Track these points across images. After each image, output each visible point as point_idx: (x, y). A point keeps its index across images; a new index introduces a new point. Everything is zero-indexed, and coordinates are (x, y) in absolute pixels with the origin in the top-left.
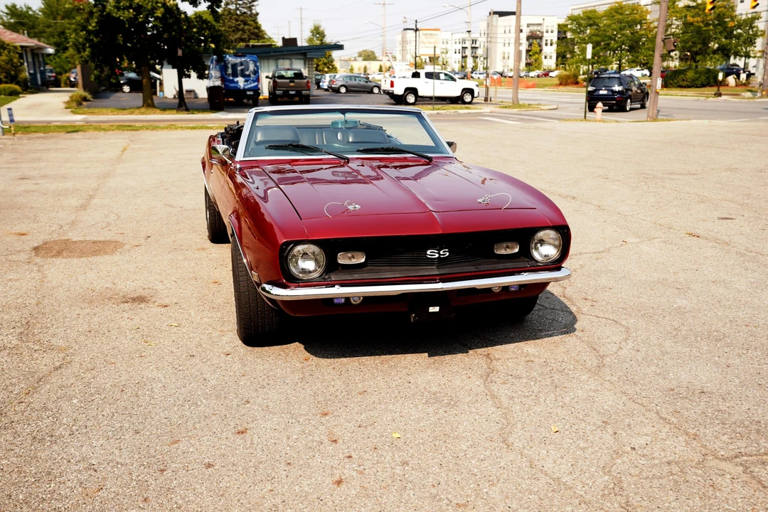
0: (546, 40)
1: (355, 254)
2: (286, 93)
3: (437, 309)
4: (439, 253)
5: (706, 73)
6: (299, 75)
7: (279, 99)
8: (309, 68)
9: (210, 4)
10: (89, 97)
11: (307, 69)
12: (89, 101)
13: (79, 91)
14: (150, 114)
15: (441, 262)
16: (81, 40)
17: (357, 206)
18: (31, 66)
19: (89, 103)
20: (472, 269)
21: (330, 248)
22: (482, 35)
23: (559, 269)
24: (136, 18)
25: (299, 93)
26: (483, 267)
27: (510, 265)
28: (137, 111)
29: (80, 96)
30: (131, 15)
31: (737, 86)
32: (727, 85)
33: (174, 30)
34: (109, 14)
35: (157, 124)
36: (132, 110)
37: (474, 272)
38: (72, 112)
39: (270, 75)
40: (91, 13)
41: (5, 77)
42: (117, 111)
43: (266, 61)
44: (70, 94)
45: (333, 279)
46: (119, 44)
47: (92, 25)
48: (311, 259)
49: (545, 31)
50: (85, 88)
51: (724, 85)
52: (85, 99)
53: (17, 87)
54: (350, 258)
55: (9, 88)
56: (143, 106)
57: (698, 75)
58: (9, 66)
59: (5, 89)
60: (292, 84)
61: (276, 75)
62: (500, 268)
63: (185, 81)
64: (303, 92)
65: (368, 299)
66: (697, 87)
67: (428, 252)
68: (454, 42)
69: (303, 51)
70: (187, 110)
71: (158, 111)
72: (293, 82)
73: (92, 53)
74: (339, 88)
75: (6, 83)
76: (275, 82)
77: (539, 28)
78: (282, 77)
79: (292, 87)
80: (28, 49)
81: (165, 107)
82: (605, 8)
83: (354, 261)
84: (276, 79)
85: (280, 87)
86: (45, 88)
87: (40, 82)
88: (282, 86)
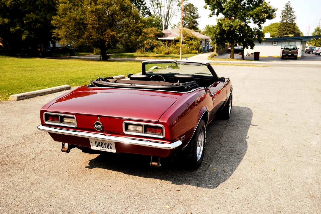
6: (295, 49)
7: (284, 57)
8: (303, 45)
10: (217, 54)
12: (217, 56)
13: (214, 53)
18: (204, 45)
24: (230, 29)
25: (292, 55)
28: (228, 59)
30: (228, 29)
33: (243, 33)
35: (228, 64)
36: (226, 59)
38: (209, 59)
39: (283, 48)
40: (217, 28)
41: (195, 48)
42: (221, 59)
43: (284, 42)
44: (211, 54)
47: (218, 32)
52: (215, 55)
53: (197, 51)
56: (230, 58)
58: (197, 45)
59: (194, 52)
60: (290, 51)
61: (285, 48)
64: (294, 54)
69: (301, 39)
71: (234, 60)
72: (291, 51)
73: (216, 41)
74: (320, 53)
75: (195, 50)
76: (283, 50)
78: (287, 49)
80: (204, 40)
85: (285, 52)
86: (207, 52)
87: (206, 50)
88: (286, 52)
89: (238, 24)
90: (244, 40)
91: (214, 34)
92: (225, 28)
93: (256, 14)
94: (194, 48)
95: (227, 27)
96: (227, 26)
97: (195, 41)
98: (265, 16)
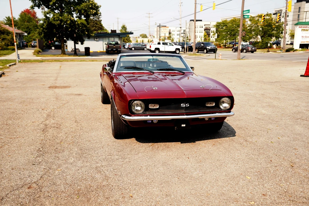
0: (212, 31)
1: (155, 105)
2: (112, 50)
3: (184, 125)
4: (185, 105)
5: (266, 44)
6: (117, 43)
7: (110, 52)
8: (121, 41)
9: (86, 18)
10: (41, 51)
11: (120, 41)
13: (37, 49)
14: (64, 57)
15: (186, 108)
16: (41, 31)
17: (156, 88)
18: (19, 40)
19: (41, 53)
20: (197, 111)
21: (146, 102)
22: (187, 29)
23: (230, 112)
24: (61, 23)
25: (117, 50)
26: (201, 111)
27: (211, 110)
28: (60, 56)
29: (38, 51)
30: (59, 23)
31: (276, 48)
32: (273, 48)
33: (73, 28)
34: (51, 22)
35: (68, 60)
36: (57, 55)
37: (198, 112)
38: (36, 56)
39: (107, 43)
40: (44, 22)
41: (10, 44)
42: (52, 56)
43: (105, 38)
44: (34, 50)
45: (147, 113)
46: (54, 32)
47: (45, 26)
48: (139, 106)
49: (211, 27)
50: (39, 48)
51: (272, 48)
52: (40, 52)
54: (153, 106)
55: (12, 48)
56: (62, 54)
57: (263, 44)
59: (11, 48)
60: (114, 46)
61: (109, 43)
62: (208, 111)
63: (76, 45)
64: (119, 49)
65: (160, 121)
66: (262, 49)
67: (182, 105)
68: (177, 31)
70: (77, 55)
71: (67, 56)
72: (115, 46)
73: (44, 35)
74: (132, 48)
75: (10, 46)
76: (108, 46)
77: (209, 26)
78: (111, 44)
79: (114, 47)
80: (18, 34)
81: (70, 54)
82: (230, 19)
83: (155, 107)
84: (109, 45)
86: (23, 48)
87: (21, 46)
88: (111, 47)
89: (68, 19)
90: (74, 35)
91: (41, 28)
92: (55, 22)
93: (84, 10)
94: (8, 43)
95: (56, 21)
96: (58, 20)
97: (8, 36)
98: (94, 12)
